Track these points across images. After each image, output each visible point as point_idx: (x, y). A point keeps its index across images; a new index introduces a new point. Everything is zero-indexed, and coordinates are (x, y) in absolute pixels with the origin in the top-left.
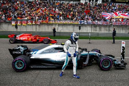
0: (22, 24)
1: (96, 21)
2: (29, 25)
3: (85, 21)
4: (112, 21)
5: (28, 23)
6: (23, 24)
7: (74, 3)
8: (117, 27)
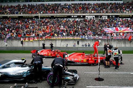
0: (29, 41)
1: (97, 36)
2: (35, 41)
3: (86, 37)
4: (112, 35)
5: (35, 40)
6: (31, 40)
7: (79, 20)
8: (118, 41)
